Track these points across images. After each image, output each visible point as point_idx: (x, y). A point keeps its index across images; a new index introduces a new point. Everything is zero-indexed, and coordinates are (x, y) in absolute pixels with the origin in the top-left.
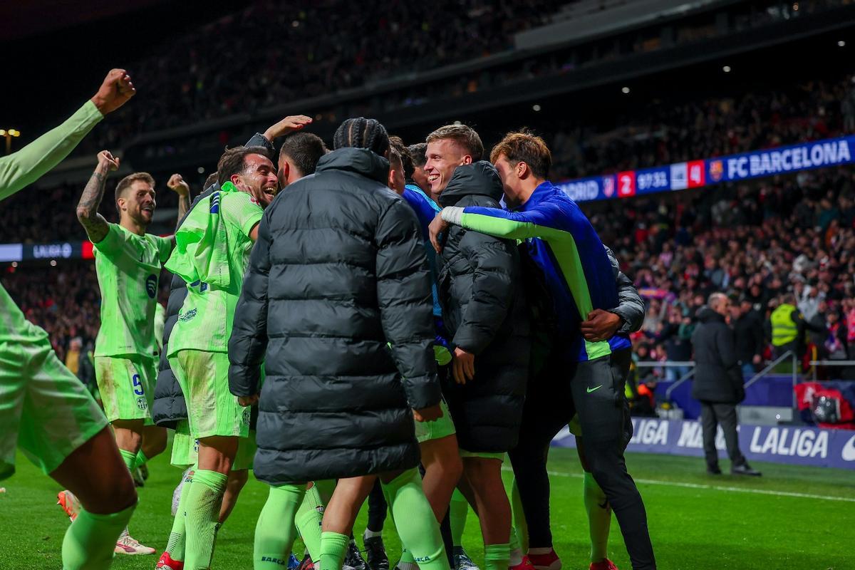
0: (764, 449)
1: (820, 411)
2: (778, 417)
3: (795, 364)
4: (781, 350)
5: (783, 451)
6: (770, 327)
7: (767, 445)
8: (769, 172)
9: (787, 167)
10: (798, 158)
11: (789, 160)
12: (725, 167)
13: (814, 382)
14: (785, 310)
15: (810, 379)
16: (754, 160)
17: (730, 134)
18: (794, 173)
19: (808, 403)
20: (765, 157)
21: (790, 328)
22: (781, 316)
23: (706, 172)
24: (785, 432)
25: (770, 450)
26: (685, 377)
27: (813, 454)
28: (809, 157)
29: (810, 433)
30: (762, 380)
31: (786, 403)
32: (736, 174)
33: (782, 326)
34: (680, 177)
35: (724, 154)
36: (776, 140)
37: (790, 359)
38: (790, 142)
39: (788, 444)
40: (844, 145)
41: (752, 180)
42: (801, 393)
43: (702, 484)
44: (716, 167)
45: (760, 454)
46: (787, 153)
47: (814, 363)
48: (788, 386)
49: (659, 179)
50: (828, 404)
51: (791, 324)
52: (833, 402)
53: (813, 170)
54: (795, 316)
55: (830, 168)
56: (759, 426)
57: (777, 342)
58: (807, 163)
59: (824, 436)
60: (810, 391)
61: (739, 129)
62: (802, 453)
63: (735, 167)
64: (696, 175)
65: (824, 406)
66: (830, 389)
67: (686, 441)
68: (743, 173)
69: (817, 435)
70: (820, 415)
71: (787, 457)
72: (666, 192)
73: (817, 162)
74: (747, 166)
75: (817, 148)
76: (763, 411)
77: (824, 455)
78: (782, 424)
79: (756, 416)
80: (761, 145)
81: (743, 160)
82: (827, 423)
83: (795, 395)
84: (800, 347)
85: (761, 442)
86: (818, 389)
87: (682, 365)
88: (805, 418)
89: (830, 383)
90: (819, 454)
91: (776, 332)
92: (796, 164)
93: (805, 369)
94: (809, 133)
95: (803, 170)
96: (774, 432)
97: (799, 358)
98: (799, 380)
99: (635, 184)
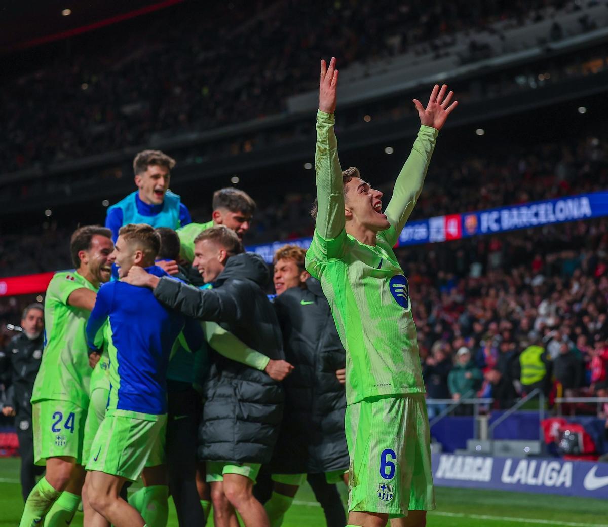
0: (514, 479)
1: (564, 444)
2: (527, 450)
3: (542, 402)
4: (528, 388)
5: (532, 481)
6: (519, 367)
7: (517, 476)
8: (518, 226)
9: (534, 221)
10: (544, 213)
11: (536, 215)
12: (479, 221)
13: (560, 417)
14: (533, 352)
15: (555, 415)
16: (505, 214)
17: (484, 191)
18: (540, 227)
19: (553, 438)
20: (515, 212)
21: (538, 368)
22: (531, 357)
23: (461, 226)
24: (533, 464)
25: (519, 481)
26: (443, 413)
27: (559, 484)
28: (554, 212)
29: (555, 465)
30: (513, 416)
31: (534, 437)
32: (489, 228)
33: (531, 366)
34: (439, 230)
35: (478, 207)
36: (524, 197)
37: (537, 397)
38: (535, 199)
39: (536, 475)
40: (585, 202)
41: (503, 234)
42: (548, 428)
43: (458, 512)
44: (470, 221)
45: (510, 484)
46: (534, 209)
47: (559, 400)
48: (535, 421)
49: (420, 232)
50: (572, 438)
51: (539, 364)
52: (576, 435)
53: (558, 224)
54: (543, 357)
55: (573, 223)
56: (510, 458)
57: (526, 381)
58: (552, 218)
59: (568, 467)
60: (556, 426)
61: (491, 186)
62: (549, 483)
63: (488, 221)
64: (453, 229)
65: (568, 439)
66: (574, 424)
67: (444, 472)
68: (495, 227)
69: (562, 466)
70: (564, 449)
72: (425, 244)
73: (561, 217)
74: (498, 221)
75: (561, 204)
76: (514, 445)
77: (568, 484)
78: (530, 456)
79: (506, 449)
80: (510, 202)
81: (495, 215)
82: (571, 455)
83: (542, 429)
84: (546, 386)
85: (512, 473)
86: (563, 423)
87: (442, 402)
88: (552, 451)
89: (573, 418)
90: (563, 484)
91: (526, 371)
92: (543, 219)
93: (551, 405)
94: (554, 190)
95: (549, 224)
96: (523, 464)
97: (546, 395)
98: (546, 416)
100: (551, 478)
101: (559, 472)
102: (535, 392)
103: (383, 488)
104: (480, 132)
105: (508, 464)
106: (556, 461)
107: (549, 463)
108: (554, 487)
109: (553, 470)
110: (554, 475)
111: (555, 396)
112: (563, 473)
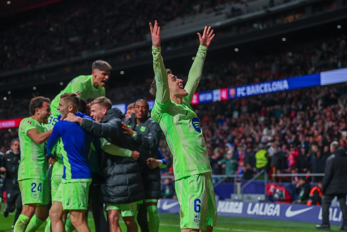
0: (253, 213)
1: (276, 196)
2: (259, 198)
3: (266, 176)
4: (260, 170)
5: (261, 213)
7: (254, 211)
8: (254, 94)
9: (262, 91)
10: (266, 88)
11: (263, 88)
12: (236, 92)
13: (274, 183)
14: (262, 153)
15: (272, 182)
16: (248, 89)
17: (238, 77)
18: (264, 94)
19: (271, 193)
20: (253, 87)
21: (264, 160)
22: (260, 155)
23: (228, 94)
24: (262, 205)
25: (255, 213)
26: (220, 182)
27: (274, 214)
28: (271, 87)
29: (272, 205)
30: (252, 183)
31: (262, 192)
32: (241, 95)
33: (261, 159)
34: (217, 96)
35: (236, 85)
36: (257, 80)
37: (263, 174)
38: (263, 81)
39: (263, 210)
40: (285, 82)
41: (247, 97)
42: (269, 188)
43: (226, 228)
44: (232, 92)
45: (251, 215)
46: (262, 85)
47: (274, 175)
48: (263, 185)
49: (209, 97)
50: (280, 193)
51: (265, 158)
52: (282, 191)
53: (273, 93)
54: (266, 155)
55: (280, 92)
56: (251, 202)
57: (258, 166)
58: (270, 90)
59: (278, 206)
60: (272, 188)
61: (242, 75)
62: (269, 214)
63: (240, 91)
64: (224, 95)
65: (278, 193)
66: (281, 186)
67: (220, 209)
68: (243, 94)
69: (275, 206)
70: (276, 198)
71: (263, 216)
72: (211, 102)
73: (274, 89)
74: (245, 91)
75: (274, 84)
76: (253, 196)
77: (278, 214)
78: (260, 202)
79: (249, 198)
80: (251, 82)
81: (243, 89)
82: (280, 201)
83: (266, 189)
84: (268, 169)
85: (252, 209)
86: (276, 186)
87: (219, 176)
88: (270, 199)
89: (280, 183)
90: (276, 214)
91: (258, 162)
92: (266, 90)
93: (270, 178)
94: (271, 77)
95: (269, 93)
96: (257, 205)
98: (268, 183)
99: (198, 99)
100: (270, 212)
101: (274, 209)
102: (262, 171)
103: (196, 217)
104: (236, 50)
105: (250, 205)
106: (273, 203)
107: (269, 204)
108: (271, 216)
109: (271, 208)
110: (272, 210)
111: (272, 173)
112: (275, 209)
